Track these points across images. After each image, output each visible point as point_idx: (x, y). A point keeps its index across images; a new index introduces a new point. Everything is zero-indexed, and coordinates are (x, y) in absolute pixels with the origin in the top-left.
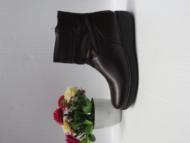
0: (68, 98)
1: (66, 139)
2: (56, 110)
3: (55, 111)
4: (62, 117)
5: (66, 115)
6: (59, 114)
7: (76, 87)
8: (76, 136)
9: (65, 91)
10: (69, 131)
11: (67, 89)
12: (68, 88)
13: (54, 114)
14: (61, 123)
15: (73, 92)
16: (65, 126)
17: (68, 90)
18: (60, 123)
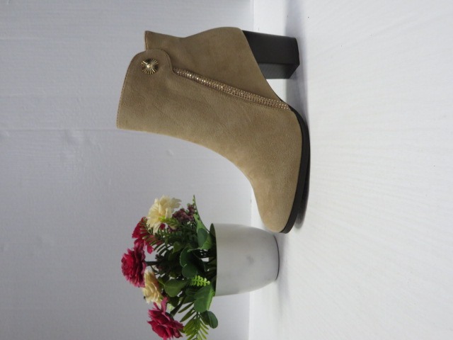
0: (154, 224)
1: (150, 320)
2: (127, 253)
3: (126, 255)
4: (142, 269)
5: (150, 264)
6: (135, 262)
7: (176, 198)
8: (174, 312)
9: (150, 207)
10: (157, 300)
11: (153, 203)
12: (156, 201)
13: (123, 261)
14: (138, 283)
15: (167, 210)
16: (148, 288)
17: (157, 205)
18: (136, 284)
